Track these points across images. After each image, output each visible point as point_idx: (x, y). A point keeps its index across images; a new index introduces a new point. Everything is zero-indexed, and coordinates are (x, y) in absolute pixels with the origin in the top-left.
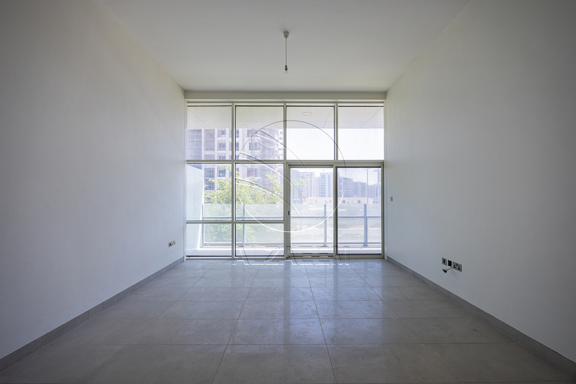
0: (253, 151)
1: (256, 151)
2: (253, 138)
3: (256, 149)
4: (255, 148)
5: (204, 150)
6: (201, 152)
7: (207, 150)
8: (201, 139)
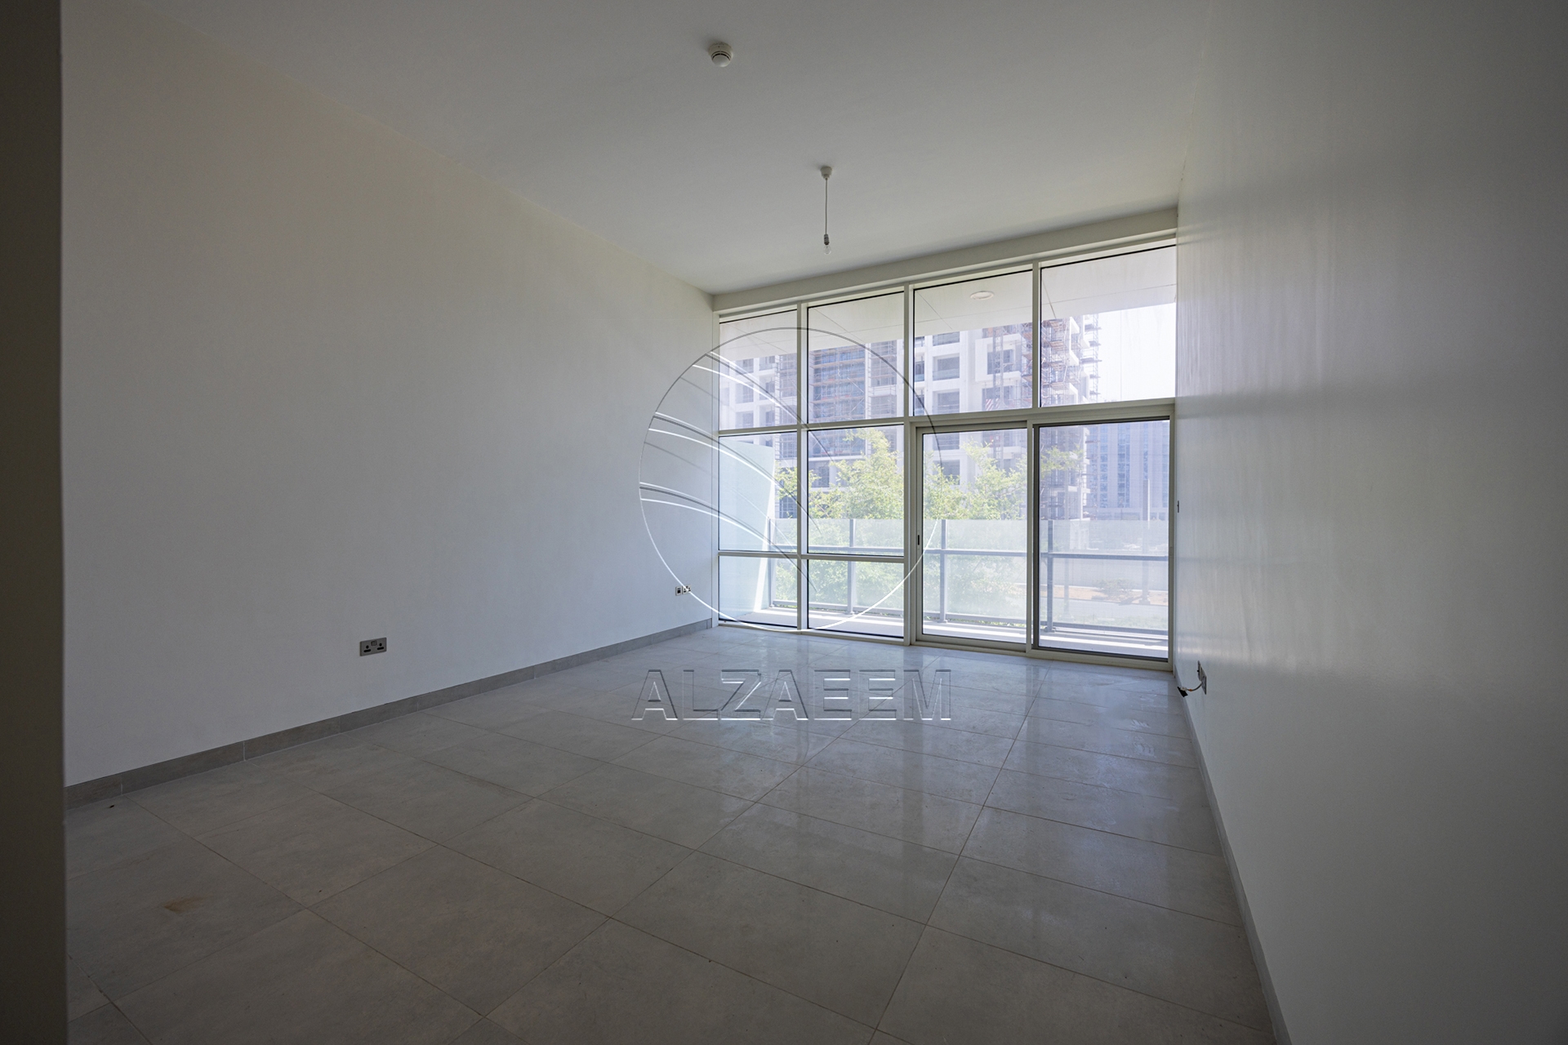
0: (998, 375)
1: (1006, 375)
2: (999, 338)
3: (1008, 369)
4: (1006, 364)
5: (870, 385)
6: (864, 390)
7: (878, 384)
8: (864, 357)
